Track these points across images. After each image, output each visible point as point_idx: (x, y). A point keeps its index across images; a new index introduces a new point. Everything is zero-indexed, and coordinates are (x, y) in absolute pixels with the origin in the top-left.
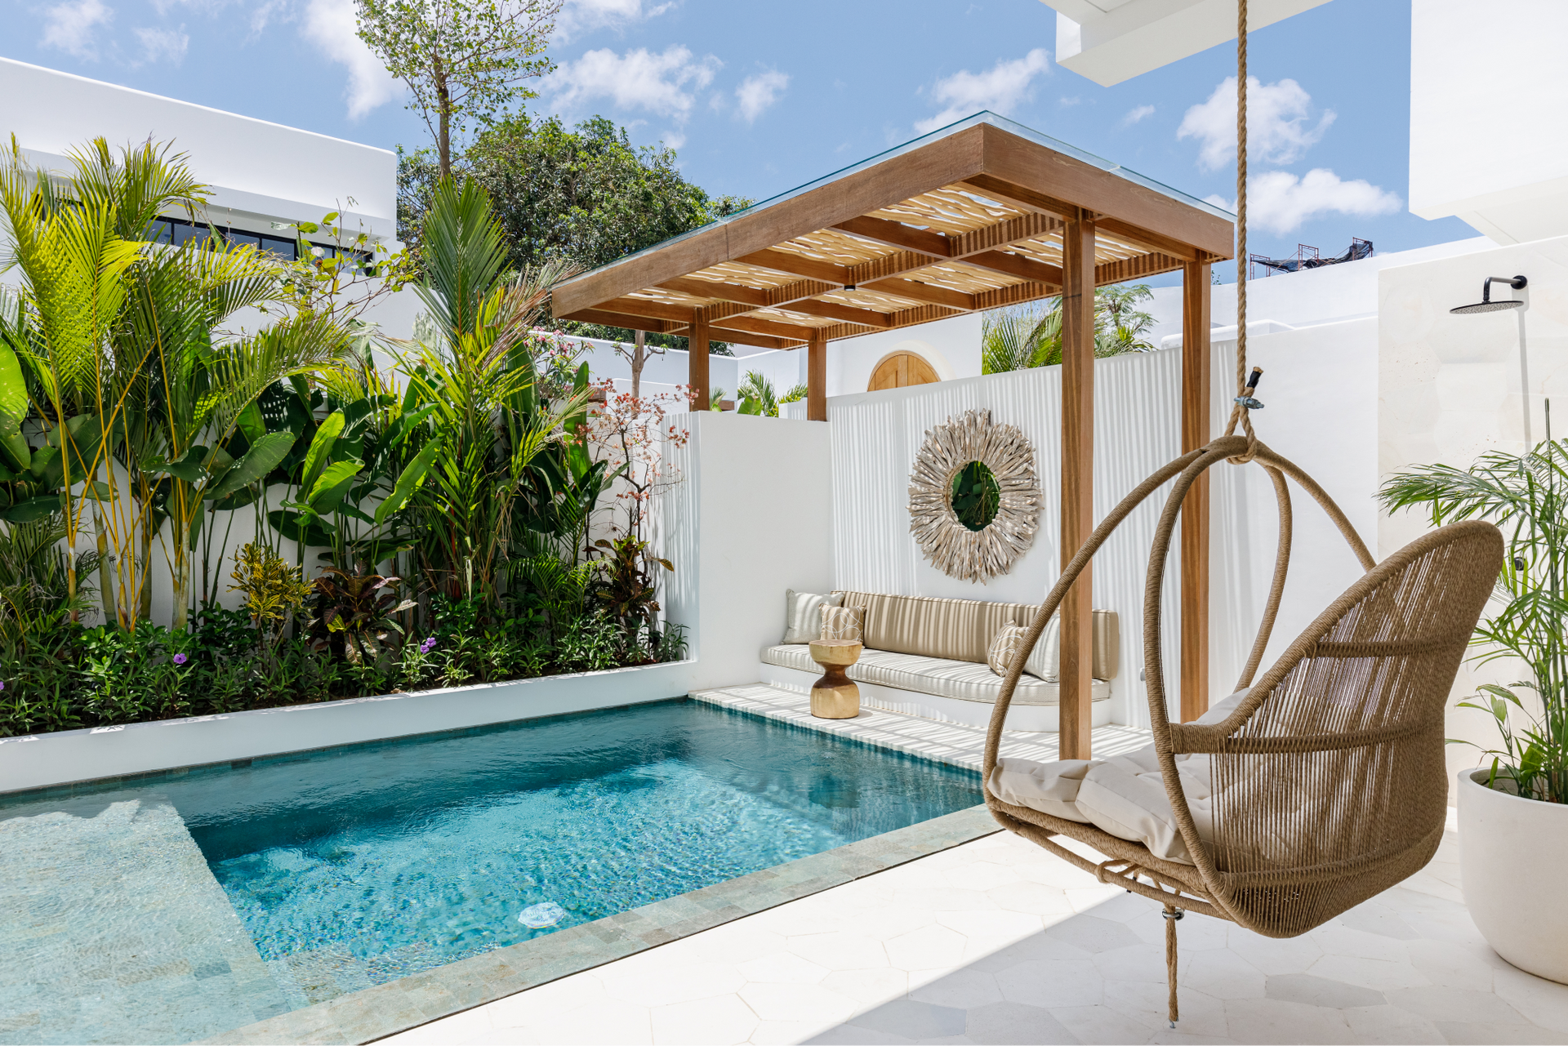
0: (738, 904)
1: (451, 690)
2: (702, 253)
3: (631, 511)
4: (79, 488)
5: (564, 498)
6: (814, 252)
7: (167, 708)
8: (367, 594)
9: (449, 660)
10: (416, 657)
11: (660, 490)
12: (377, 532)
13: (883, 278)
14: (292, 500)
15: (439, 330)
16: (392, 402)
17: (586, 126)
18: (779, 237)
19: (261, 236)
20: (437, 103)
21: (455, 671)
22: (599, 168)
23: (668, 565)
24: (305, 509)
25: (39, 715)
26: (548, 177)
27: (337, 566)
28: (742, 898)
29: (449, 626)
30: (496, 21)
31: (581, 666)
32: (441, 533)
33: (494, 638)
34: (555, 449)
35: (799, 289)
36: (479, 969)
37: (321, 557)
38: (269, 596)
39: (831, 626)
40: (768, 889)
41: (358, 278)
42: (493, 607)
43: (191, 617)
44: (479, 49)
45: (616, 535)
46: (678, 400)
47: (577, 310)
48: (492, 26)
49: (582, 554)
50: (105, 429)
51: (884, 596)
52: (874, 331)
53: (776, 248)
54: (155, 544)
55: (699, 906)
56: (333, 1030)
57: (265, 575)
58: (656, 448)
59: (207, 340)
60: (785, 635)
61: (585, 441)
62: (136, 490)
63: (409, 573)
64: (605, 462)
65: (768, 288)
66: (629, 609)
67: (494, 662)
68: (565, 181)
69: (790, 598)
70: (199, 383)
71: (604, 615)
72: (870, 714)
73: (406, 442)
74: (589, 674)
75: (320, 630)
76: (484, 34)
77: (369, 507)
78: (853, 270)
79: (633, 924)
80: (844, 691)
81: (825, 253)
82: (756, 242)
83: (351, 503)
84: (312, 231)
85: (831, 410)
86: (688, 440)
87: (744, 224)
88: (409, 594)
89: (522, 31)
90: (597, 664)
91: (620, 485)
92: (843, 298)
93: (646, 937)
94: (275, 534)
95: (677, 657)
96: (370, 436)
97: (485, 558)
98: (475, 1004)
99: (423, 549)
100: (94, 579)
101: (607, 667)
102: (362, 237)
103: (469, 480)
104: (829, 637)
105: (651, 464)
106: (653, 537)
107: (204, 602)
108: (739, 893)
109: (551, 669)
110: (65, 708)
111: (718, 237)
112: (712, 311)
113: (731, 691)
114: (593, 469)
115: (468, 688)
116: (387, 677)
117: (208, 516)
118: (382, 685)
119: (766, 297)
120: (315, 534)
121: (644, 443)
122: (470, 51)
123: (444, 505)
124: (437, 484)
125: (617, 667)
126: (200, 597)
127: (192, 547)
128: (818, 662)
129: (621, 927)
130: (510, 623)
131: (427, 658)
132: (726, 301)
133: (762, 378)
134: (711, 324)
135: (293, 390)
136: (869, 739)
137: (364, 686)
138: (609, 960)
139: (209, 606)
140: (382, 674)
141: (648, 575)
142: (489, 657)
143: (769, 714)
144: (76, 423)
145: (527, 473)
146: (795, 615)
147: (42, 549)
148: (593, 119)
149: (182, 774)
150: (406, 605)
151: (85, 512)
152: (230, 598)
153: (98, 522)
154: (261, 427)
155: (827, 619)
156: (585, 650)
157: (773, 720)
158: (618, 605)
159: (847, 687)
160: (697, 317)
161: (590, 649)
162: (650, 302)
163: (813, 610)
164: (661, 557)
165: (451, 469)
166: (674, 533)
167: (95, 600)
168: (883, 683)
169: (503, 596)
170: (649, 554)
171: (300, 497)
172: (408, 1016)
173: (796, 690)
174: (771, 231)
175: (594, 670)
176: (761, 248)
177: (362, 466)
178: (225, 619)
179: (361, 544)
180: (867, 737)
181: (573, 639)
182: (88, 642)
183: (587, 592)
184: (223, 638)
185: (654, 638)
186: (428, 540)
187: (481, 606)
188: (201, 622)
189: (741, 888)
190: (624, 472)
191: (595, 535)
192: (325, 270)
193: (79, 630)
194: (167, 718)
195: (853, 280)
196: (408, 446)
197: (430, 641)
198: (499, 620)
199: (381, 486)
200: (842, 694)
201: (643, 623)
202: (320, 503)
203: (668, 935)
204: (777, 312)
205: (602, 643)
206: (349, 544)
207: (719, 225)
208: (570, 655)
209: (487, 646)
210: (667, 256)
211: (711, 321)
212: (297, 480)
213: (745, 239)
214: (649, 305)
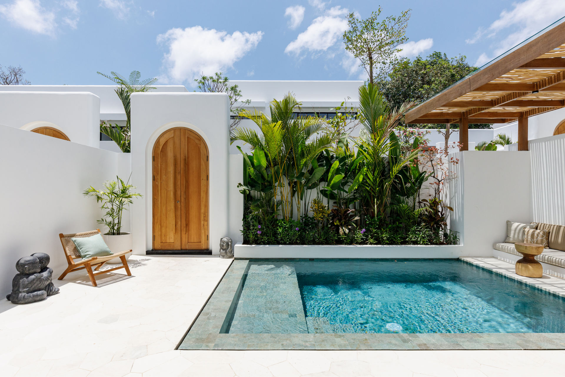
0: (461, 344)
1: (370, 246)
2: (459, 91)
3: (435, 189)
4: (277, 184)
5: (410, 185)
6: (514, 80)
7: (295, 242)
8: (346, 214)
9: (370, 236)
10: (360, 234)
11: (448, 181)
12: (349, 196)
13: (554, 84)
14: (326, 186)
15: (368, 133)
16: (353, 156)
17: (431, 56)
18: (493, 78)
19: (328, 113)
20: (369, 62)
21: (371, 240)
22: (435, 70)
23: (451, 209)
24: (329, 188)
25: (268, 240)
26: (416, 77)
27: (338, 206)
28: (463, 342)
29: (370, 226)
30: (387, 30)
31: (415, 243)
32: (368, 196)
33: (385, 231)
34: (406, 168)
35: (509, 97)
36: (358, 338)
37: (334, 203)
38: (319, 213)
39: (529, 237)
40: (476, 341)
41: (352, 120)
42: (385, 220)
43: (301, 218)
44: (382, 41)
45: (430, 198)
46: (454, 148)
47: (413, 120)
48: (386, 32)
49: (417, 204)
50: (281, 170)
51: (560, 227)
52: (554, 109)
53: (493, 82)
54: (294, 199)
55: (443, 340)
56: (313, 343)
57: (318, 207)
58: (446, 166)
59: (305, 143)
60: (506, 239)
61: (417, 164)
62: (289, 184)
63: (359, 208)
64: (425, 172)
65: (494, 99)
66: (435, 223)
67: (384, 238)
68: (422, 77)
69: (508, 224)
70: (303, 155)
71: (424, 226)
72: (549, 278)
73: (357, 168)
74: (419, 246)
75: (332, 224)
76: (383, 35)
77: (346, 188)
78: (537, 84)
79: (415, 339)
80: (533, 266)
81: (520, 79)
82: (483, 81)
83: (342, 187)
84: (339, 109)
85: (530, 146)
86: (459, 162)
87: (477, 76)
88: (359, 215)
89: (396, 30)
90: (421, 243)
91: (431, 180)
92: (535, 97)
93: (419, 345)
94: (322, 196)
95: (455, 243)
96: (347, 167)
97: (382, 204)
98: (354, 349)
99: (363, 201)
100: (280, 207)
101: (425, 244)
102: (352, 108)
103: (376, 179)
104: (529, 242)
105: (444, 172)
106: (445, 198)
107: (305, 214)
108: (463, 340)
109: (404, 243)
110: (273, 239)
111: (466, 83)
112: (469, 112)
113: (479, 259)
114: (421, 174)
115: (376, 246)
116: (351, 240)
117: (306, 191)
118: (349, 242)
119: (493, 103)
120: (332, 196)
121: (441, 164)
122: (378, 42)
123: (368, 187)
124: (367, 181)
125: (429, 244)
126: (304, 213)
127: (302, 199)
128: (519, 252)
129: (410, 338)
130: (390, 226)
131: (363, 235)
132: (475, 107)
133: (505, 136)
134: (469, 117)
135: (326, 155)
136: (546, 289)
137: (344, 242)
138: (403, 349)
139: (306, 215)
140: (350, 239)
141: (443, 212)
142: (383, 237)
143: (494, 270)
144: (276, 167)
145: (396, 177)
146: (511, 231)
147: (270, 200)
148: (433, 53)
149: (298, 260)
150: (357, 218)
151: (278, 190)
152: (311, 214)
153: (281, 193)
154: (317, 166)
155: (528, 234)
156: (417, 237)
157: (496, 273)
158: (430, 223)
159: (535, 264)
160: (462, 116)
161: (419, 237)
162: (442, 113)
163: (520, 230)
164: (448, 206)
165: (370, 176)
166: (453, 197)
167: (281, 212)
168: (557, 265)
169: (388, 217)
170: (443, 204)
171: (328, 185)
172: (334, 346)
173: (510, 262)
174: (490, 75)
175: (420, 245)
176: (485, 83)
177: (344, 176)
178: (309, 219)
179: (344, 199)
180: (544, 287)
181: (413, 233)
182: (278, 223)
183: (419, 217)
184: (308, 224)
185: (445, 235)
186: (364, 198)
187: (380, 220)
188: (304, 220)
189: (464, 337)
190: (433, 175)
191: (422, 198)
192: (342, 119)
193: (277, 220)
194: (295, 245)
195: (537, 88)
196: (358, 169)
197: (364, 230)
198: (387, 224)
199: (350, 182)
200: (533, 267)
201: (441, 229)
202: (333, 187)
203: (428, 347)
204: (501, 108)
205: (423, 236)
206: (341, 199)
207: (467, 78)
208: (411, 238)
209: (382, 233)
210: (446, 94)
211: (469, 116)
212: (327, 181)
213: (478, 81)
214: (442, 114)
